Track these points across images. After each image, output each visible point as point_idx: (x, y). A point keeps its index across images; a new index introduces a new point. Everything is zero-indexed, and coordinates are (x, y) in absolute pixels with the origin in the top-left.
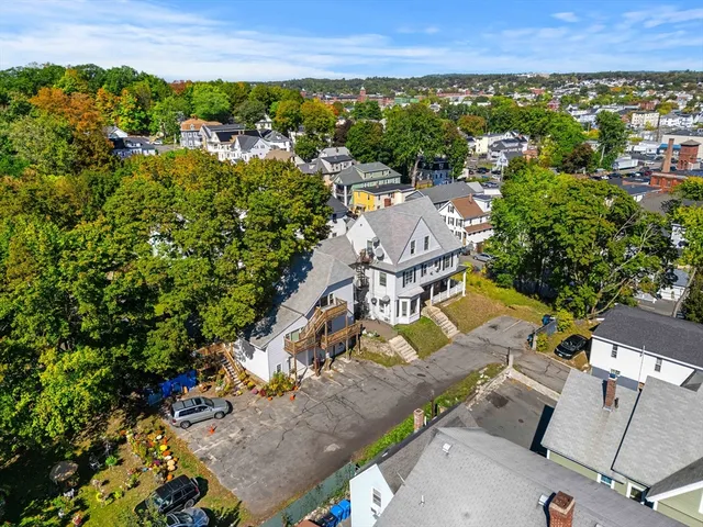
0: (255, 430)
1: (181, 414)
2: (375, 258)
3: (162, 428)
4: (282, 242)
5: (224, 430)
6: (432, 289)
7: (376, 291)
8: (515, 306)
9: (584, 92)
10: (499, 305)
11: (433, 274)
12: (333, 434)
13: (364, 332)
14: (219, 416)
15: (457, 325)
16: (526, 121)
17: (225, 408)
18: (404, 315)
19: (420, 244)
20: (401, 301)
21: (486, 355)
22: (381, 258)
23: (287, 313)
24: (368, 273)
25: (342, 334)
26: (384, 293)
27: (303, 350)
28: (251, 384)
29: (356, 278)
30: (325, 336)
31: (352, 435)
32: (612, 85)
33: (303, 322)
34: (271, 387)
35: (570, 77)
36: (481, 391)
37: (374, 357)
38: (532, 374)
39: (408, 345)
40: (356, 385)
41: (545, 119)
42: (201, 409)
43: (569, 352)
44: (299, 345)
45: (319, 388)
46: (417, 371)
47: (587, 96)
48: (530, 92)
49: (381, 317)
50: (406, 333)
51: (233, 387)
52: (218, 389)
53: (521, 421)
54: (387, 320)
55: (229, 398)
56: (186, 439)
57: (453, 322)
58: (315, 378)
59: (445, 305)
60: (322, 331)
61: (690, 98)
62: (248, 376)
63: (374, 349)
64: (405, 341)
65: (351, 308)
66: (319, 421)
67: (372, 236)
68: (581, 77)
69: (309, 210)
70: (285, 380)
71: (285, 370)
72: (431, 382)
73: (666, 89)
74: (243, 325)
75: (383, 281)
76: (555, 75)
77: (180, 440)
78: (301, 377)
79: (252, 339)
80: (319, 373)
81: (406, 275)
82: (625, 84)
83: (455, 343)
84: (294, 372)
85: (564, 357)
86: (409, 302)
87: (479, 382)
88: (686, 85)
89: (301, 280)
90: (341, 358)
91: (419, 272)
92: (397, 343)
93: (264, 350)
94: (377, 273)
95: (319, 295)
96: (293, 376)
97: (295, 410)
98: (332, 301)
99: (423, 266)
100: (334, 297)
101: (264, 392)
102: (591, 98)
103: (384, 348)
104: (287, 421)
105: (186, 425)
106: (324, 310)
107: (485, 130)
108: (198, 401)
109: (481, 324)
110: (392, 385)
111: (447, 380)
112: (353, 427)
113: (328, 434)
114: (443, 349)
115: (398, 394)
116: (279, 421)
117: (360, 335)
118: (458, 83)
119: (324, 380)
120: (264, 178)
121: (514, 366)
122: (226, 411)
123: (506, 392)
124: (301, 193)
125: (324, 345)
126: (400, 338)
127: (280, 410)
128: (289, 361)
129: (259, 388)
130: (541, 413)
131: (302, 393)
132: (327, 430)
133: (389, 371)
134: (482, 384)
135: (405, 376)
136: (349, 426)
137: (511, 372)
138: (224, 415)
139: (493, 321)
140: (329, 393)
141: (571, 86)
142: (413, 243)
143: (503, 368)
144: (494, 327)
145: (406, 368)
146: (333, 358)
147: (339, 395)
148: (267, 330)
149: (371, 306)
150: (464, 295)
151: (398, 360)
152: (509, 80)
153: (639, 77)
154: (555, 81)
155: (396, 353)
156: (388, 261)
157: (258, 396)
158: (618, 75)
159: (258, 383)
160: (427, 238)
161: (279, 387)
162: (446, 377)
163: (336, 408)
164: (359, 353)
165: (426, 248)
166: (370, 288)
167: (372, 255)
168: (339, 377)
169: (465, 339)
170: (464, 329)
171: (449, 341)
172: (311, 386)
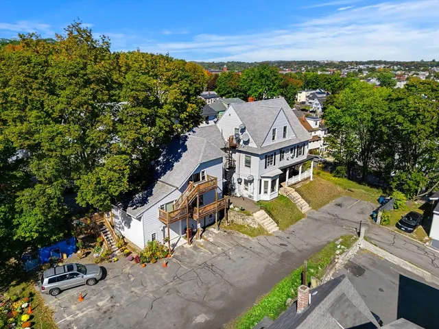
0: (124, 298)
1: (51, 281)
2: (241, 143)
3: (32, 295)
4: (157, 119)
5: (94, 298)
6: (288, 172)
7: (242, 172)
8: (352, 189)
9: (361, 71)
10: (339, 188)
11: (289, 159)
12: (202, 304)
13: (231, 206)
14: (91, 282)
15: (309, 202)
16: (329, 83)
17: (98, 275)
18: (266, 192)
19: (279, 132)
20: (263, 180)
21: (337, 228)
22: (246, 143)
23: (163, 187)
24: (235, 156)
25: (212, 207)
26: (248, 174)
27: (177, 220)
28: (127, 251)
29: (225, 160)
30: (197, 209)
31: (220, 304)
32: (377, 67)
33: (177, 195)
34: (145, 254)
35: (351, 63)
36: (341, 261)
37: (240, 228)
38: (381, 245)
39: (269, 218)
40: (225, 253)
41: (341, 82)
42: (72, 276)
43: (409, 226)
44: (172, 215)
45: (191, 256)
46: (279, 242)
47: (362, 73)
48: (327, 71)
49: (246, 194)
50: (267, 208)
51: (110, 254)
52: (95, 255)
53: (381, 290)
54: (250, 197)
55: (105, 264)
56: (52, 307)
57: (306, 200)
58: (187, 246)
59: (298, 186)
60: (194, 204)
61: (427, 74)
62: (126, 244)
63: (240, 222)
64: (267, 215)
65: (220, 185)
66: (190, 289)
67: (238, 123)
68: (357, 63)
69: (184, 97)
70: (159, 248)
71: (160, 239)
72: (294, 251)
73: (410, 70)
74: (117, 194)
75: (248, 163)
76: (342, 62)
77: (47, 307)
78: (174, 245)
79: (129, 209)
80: (191, 242)
81: (268, 157)
82: (384, 67)
83: (309, 217)
84: (167, 240)
85: (406, 231)
86: (270, 181)
87: (338, 252)
88: (422, 68)
89: (177, 160)
90: (211, 229)
91: (278, 156)
92: (260, 216)
93: (139, 219)
94: (243, 156)
95: (192, 171)
96: (167, 244)
97: (167, 277)
98: (203, 178)
99: (282, 151)
100: (205, 174)
101: (137, 259)
102: (365, 74)
103: (249, 221)
104: (158, 288)
105: (56, 292)
106: (196, 185)
107: (303, 89)
108: (70, 268)
109: (328, 202)
110: (258, 254)
111: (307, 250)
112: (222, 296)
113: (198, 302)
114: (299, 222)
115: (264, 263)
116: (150, 288)
117: (228, 209)
118: (283, 66)
119: (195, 248)
120: (144, 66)
121: (365, 238)
122: (98, 278)
123: (361, 262)
124: (177, 82)
125: (196, 216)
126: (262, 212)
127: (152, 277)
128: (163, 230)
129: (134, 255)
130: (398, 283)
131: (174, 260)
132: (196, 298)
133: (254, 240)
134: (341, 254)
135: (268, 245)
136: (218, 294)
137: (362, 243)
138: (96, 281)
139: (338, 200)
140: (199, 261)
141: (352, 68)
142: (274, 130)
143: (356, 239)
144: (339, 205)
145: (270, 238)
146: (204, 228)
147: (209, 263)
148: (144, 202)
149: (237, 185)
150: (311, 179)
151: (261, 231)
152: (314, 64)
153: (393, 64)
154: (342, 65)
155: (259, 224)
156: (252, 145)
157: (133, 262)
158: (380, 63)
159: (134, 250)
160: (285, 128)
161: (153, 254)
162: (305, 247)
163: (206, 275)
164: (226, 224)
165: (284, 136)
166: (237, 170)
167: (239, 141)
168: (209, 246)
169: (317, 214)
170: (316, 206)
171: (303, 215)
172: (183, 254)
